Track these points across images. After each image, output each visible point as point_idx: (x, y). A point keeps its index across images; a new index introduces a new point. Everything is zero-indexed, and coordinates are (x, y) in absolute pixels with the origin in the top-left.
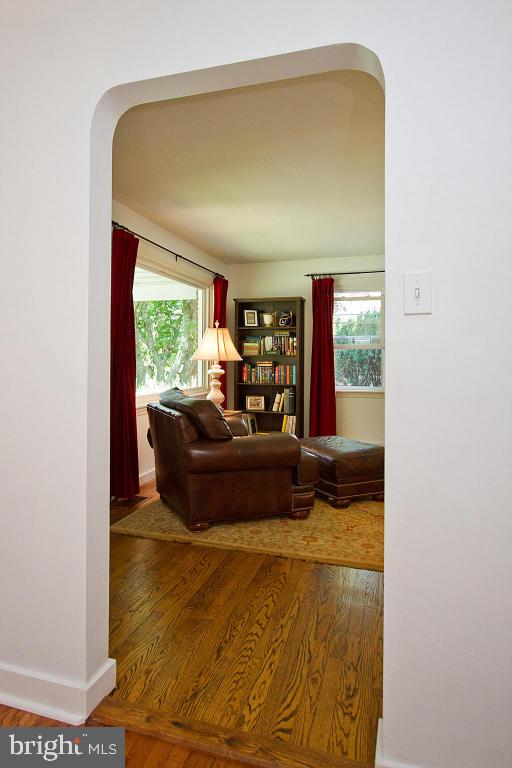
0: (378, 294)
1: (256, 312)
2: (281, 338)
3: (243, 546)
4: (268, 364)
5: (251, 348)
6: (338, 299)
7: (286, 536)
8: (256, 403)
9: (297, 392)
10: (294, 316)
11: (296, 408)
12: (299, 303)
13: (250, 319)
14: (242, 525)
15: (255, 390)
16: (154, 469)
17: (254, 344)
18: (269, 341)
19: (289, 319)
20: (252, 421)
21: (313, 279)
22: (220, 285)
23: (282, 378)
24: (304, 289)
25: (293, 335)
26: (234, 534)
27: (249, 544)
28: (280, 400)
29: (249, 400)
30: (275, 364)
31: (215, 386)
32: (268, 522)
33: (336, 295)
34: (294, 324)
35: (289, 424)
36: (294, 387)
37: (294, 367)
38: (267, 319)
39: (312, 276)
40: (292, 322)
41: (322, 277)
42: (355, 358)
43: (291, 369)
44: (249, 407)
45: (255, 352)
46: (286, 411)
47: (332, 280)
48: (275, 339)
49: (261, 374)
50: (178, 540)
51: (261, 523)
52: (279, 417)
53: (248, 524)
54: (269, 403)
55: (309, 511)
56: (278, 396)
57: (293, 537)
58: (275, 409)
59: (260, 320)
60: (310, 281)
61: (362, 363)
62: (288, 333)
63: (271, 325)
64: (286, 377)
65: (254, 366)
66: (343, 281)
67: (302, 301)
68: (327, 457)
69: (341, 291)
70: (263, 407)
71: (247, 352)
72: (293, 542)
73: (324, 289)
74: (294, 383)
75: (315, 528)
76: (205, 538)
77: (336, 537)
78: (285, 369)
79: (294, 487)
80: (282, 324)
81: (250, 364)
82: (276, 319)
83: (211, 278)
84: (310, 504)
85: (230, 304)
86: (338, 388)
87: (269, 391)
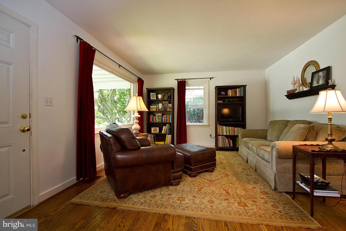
0: (202, 87)
1: (155, 94)
2: (165, 104)
3: (146, 208)
4: (160, 114)
5: (153, 108)
6: (187, 89)
7: (169, 198)
8: (155, 130)
9: (172, 125)
10: (170, 96)
11: (171, 132)
12: (172, 90)
13: (153, 97)
14: (147, 192)
15: (155, 125)
16: (104, 163)
17: (154, 107)
18: (160, 105)
19: (168, 97)
20: (154, 137)
21: (178, 81)
22: (141, 82)
23: (166, 120)
24: (174, 84)
25: (170, 103)
26: (141, 198)
27: (149, 206)
28: (165, 129)
29: (152, 129)
30: (163, 115)
31: (136, 122)
32: (159, 189)
33: (186, 88)
34: (170, 98)
35: (169, 138)
36: (171, 123)
37: (170, 116)
38: (160, 96)
39: (177, 80)
40: (170, 97)
41: (181, 80)
42: (192, 113)
43: (169, 116)
44: (152, 132)
45: (155, 110)
46: (167, 133)
47: (185, 82)
48: (163, 104)
49: (157, 119)
50: (109, 206)
51: (156, 190)
52: (164, 135)
53: (150, 191)
54: (161, 130)
55: (179, 181)
56: (164, 127)
57: (173, 199)
58: (163, 132)
59: (157, 97)
60: (176, 82)
61: (194, 115)
62: (168, 102)
63: (161, 99)
64: (167, 120)
65: (154, 115)
66: (189, 82)
67: (174, 89)
68: (187, 154)
69: (188, 86)
70: (158, 132)
71: (152, 110)
72: (173, 202)
73: (182, 85)
74: (170, 122)
75: (183, 191)
76: (125, 203)
77: (194, 197)
78: (167, 116)
79: (172, 171)
80: (166, 98)
81: (153, 114)
82: (163, 96)
83: (136, 79)
84: (180, 177)
85: (145, 90)
86: (187, 124)
87: (160, 125)
